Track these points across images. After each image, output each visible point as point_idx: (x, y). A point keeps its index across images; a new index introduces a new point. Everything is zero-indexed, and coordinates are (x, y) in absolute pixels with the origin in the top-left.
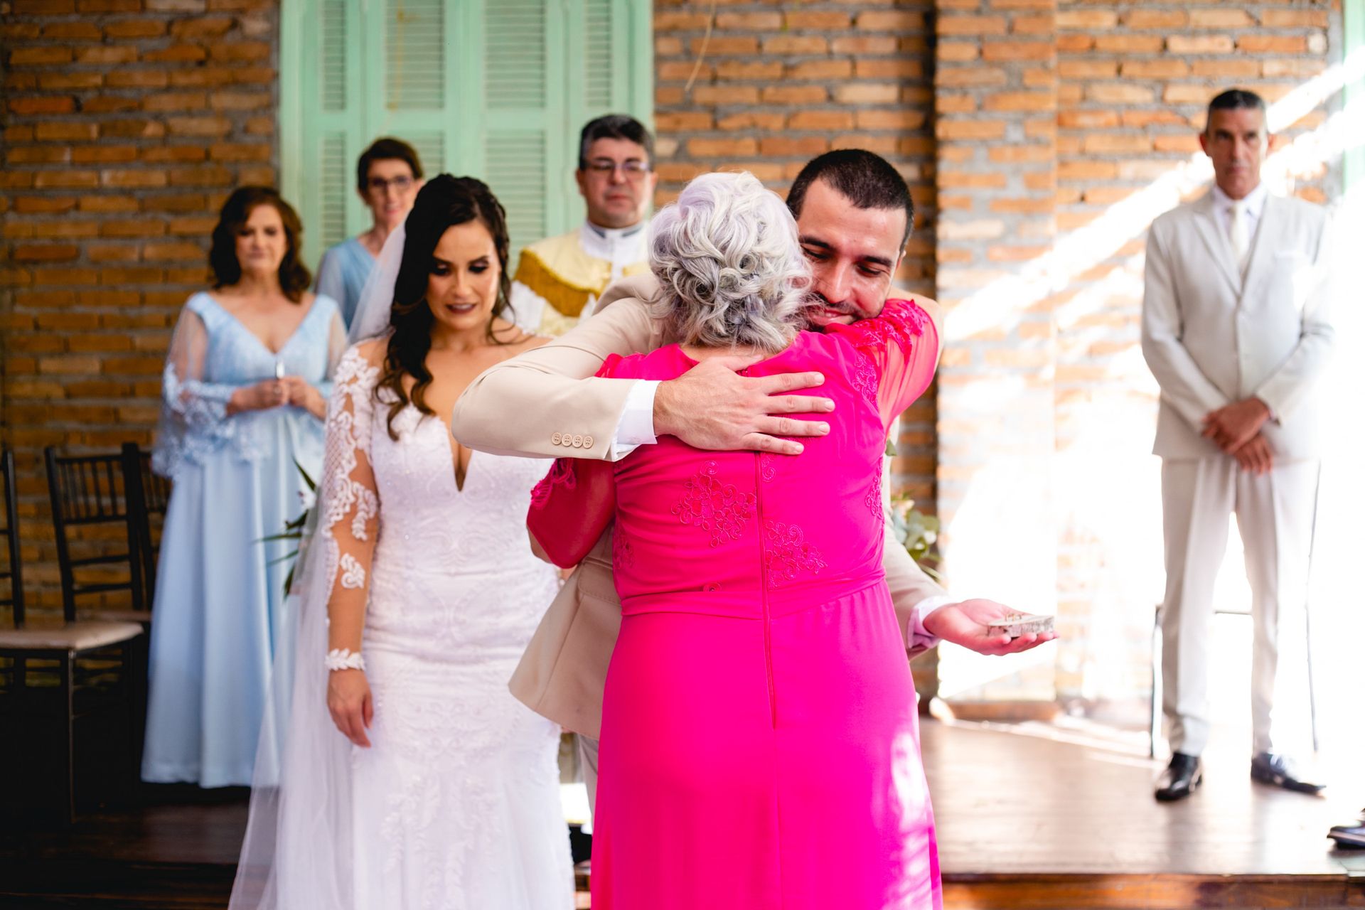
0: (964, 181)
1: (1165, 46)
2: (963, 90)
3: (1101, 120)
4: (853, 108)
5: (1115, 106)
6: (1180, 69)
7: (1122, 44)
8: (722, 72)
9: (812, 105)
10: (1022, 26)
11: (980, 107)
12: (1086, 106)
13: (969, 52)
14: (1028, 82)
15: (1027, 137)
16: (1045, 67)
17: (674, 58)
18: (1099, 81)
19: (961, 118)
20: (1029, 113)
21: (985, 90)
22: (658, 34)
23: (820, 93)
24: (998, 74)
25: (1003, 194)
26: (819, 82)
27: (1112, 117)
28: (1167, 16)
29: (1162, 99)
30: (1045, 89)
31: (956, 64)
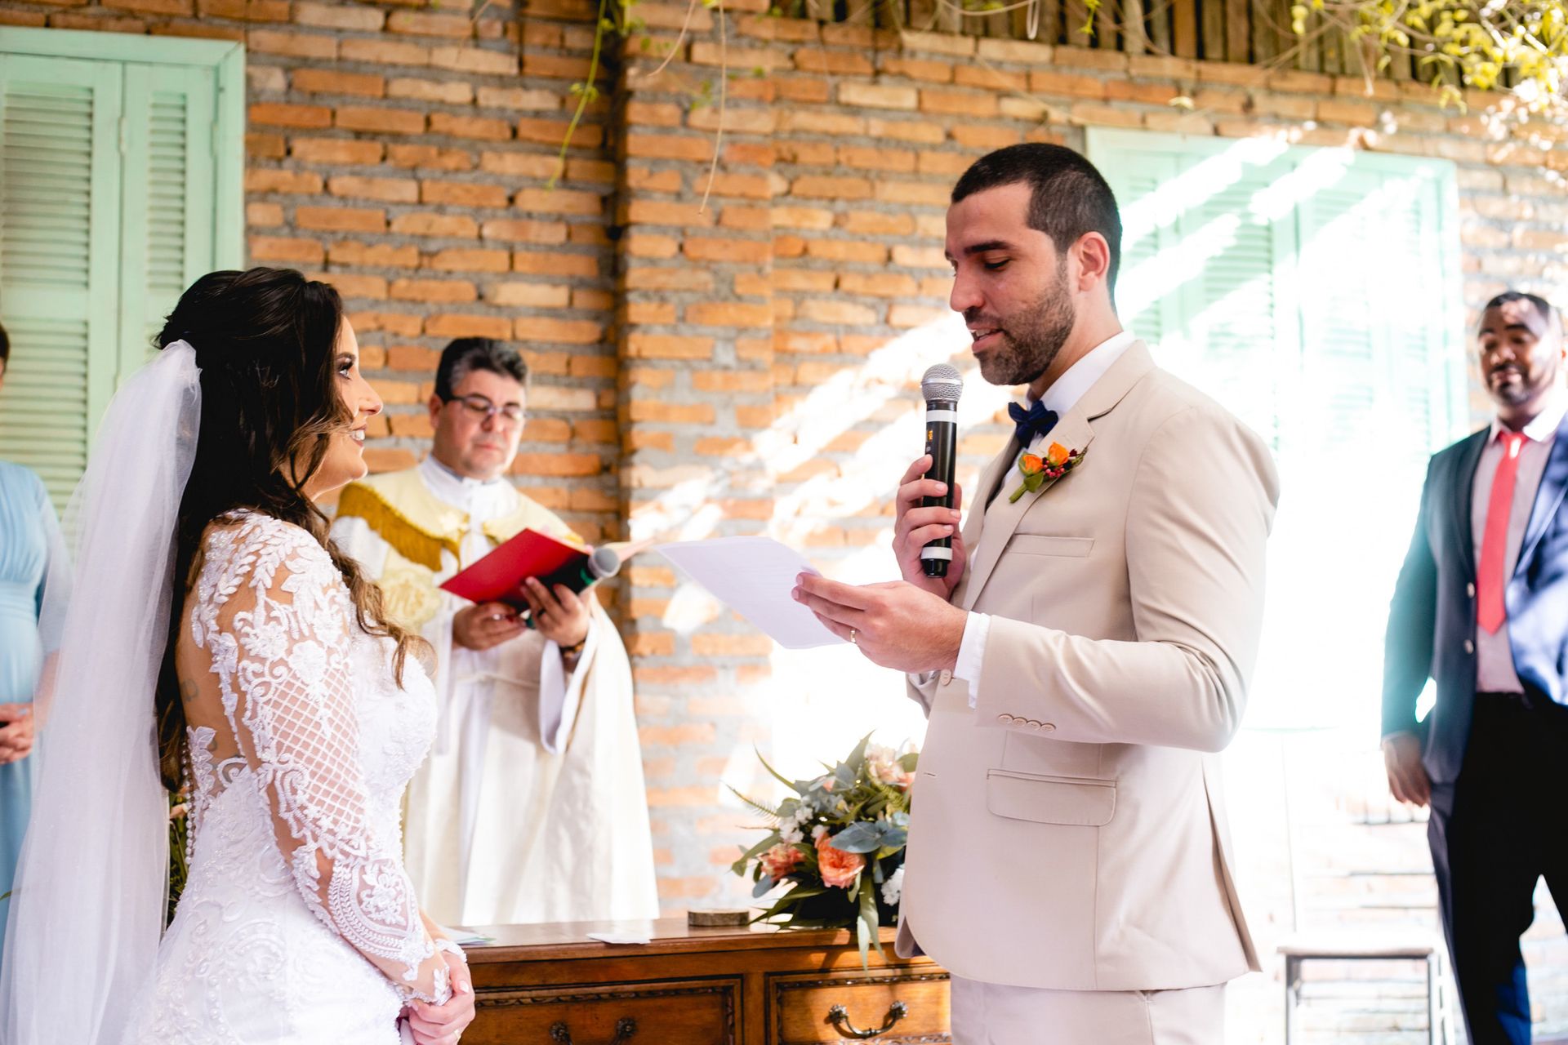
0: (662, 413)
1: (890, 258)
2: (660, 296)
3: (817, 345)
4: (511, 312)
5: (833, 328)
6: (908, 286)
7: (839, 251)
8: (335, 256)
9: (457, 305)
10: (729, 219)
11: (683, 319)
12: (797, 325)
13: (666, 248)
14: (739, 290)
15: (739, 359)
16: (760, 271)
17: (274, 231)
18: (814, 295)
19: (658, 330)
20: (742, 330)
21: (688, 297)
22: (252, 196)
23: (468, 291)
24: (704, 277)
25: (710, 432)
26: (467, 275)
27: (830, 339)
28: (892, 220)
29: (887, 321)
30: (761, 300)
31: (652, 262)
